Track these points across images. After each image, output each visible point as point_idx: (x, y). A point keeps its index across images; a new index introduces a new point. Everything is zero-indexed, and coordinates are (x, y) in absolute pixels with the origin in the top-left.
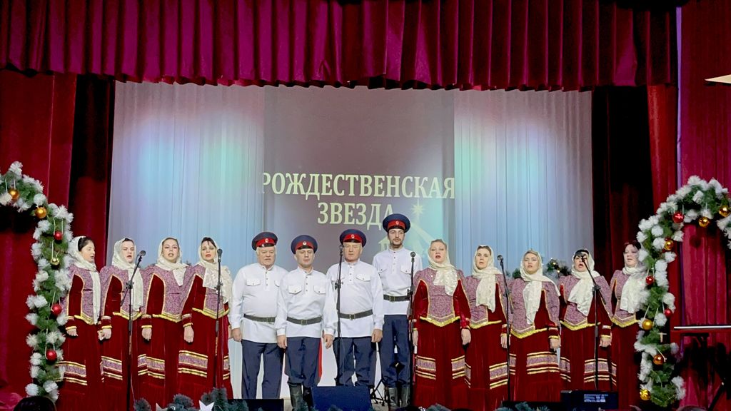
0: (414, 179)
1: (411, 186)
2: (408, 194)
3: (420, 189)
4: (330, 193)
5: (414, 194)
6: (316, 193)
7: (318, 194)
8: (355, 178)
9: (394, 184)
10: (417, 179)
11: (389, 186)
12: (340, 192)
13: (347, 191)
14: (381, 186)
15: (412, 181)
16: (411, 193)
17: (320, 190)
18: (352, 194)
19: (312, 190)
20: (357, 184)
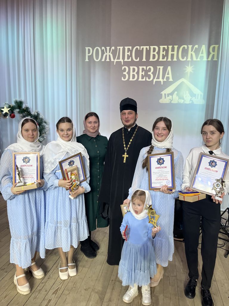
0: (188, 47)
1: (185, 52)
2: (183, 58)
3: (192, 54)
4: (130, 60)
5: (187, 58)
6: (121, 60)
7: (122, 61)
8: (147, 48)
9: (174, 51)
10: (190, 46)
11: (170, 53)
12: (136, 59)
13: (141, 58)
14: (164, 53)
15: (186, 48)
16: (185, 57)
17: (123, 58)
18: (144, 60)
19: (119, 58)
20: (148, 52)
